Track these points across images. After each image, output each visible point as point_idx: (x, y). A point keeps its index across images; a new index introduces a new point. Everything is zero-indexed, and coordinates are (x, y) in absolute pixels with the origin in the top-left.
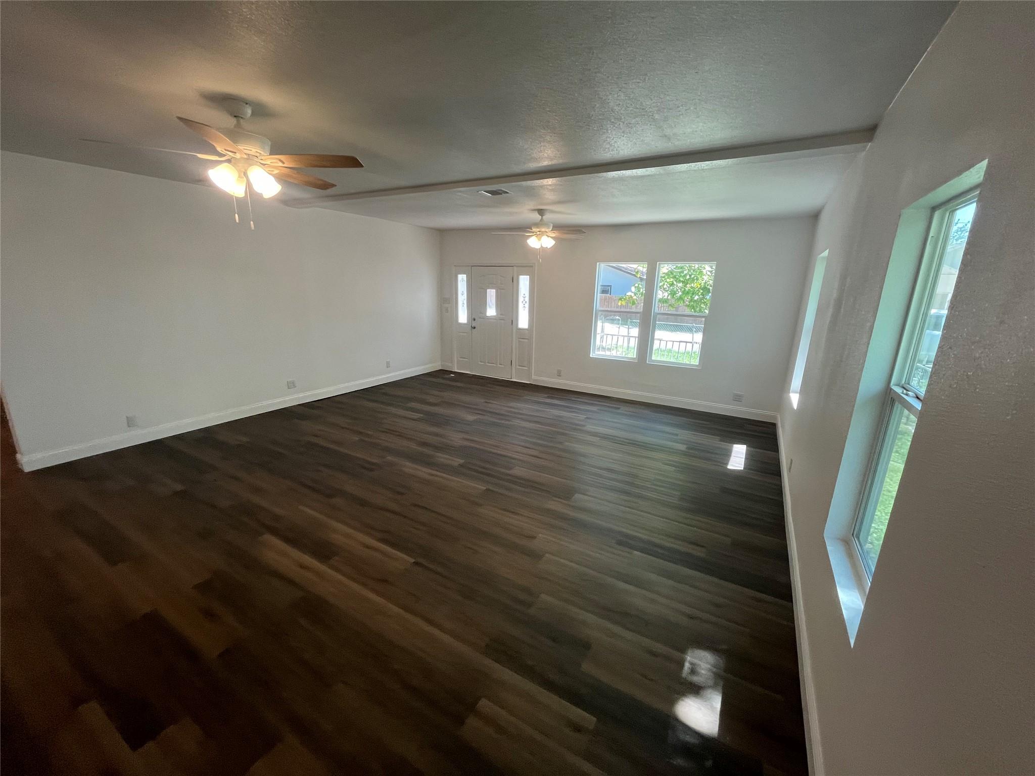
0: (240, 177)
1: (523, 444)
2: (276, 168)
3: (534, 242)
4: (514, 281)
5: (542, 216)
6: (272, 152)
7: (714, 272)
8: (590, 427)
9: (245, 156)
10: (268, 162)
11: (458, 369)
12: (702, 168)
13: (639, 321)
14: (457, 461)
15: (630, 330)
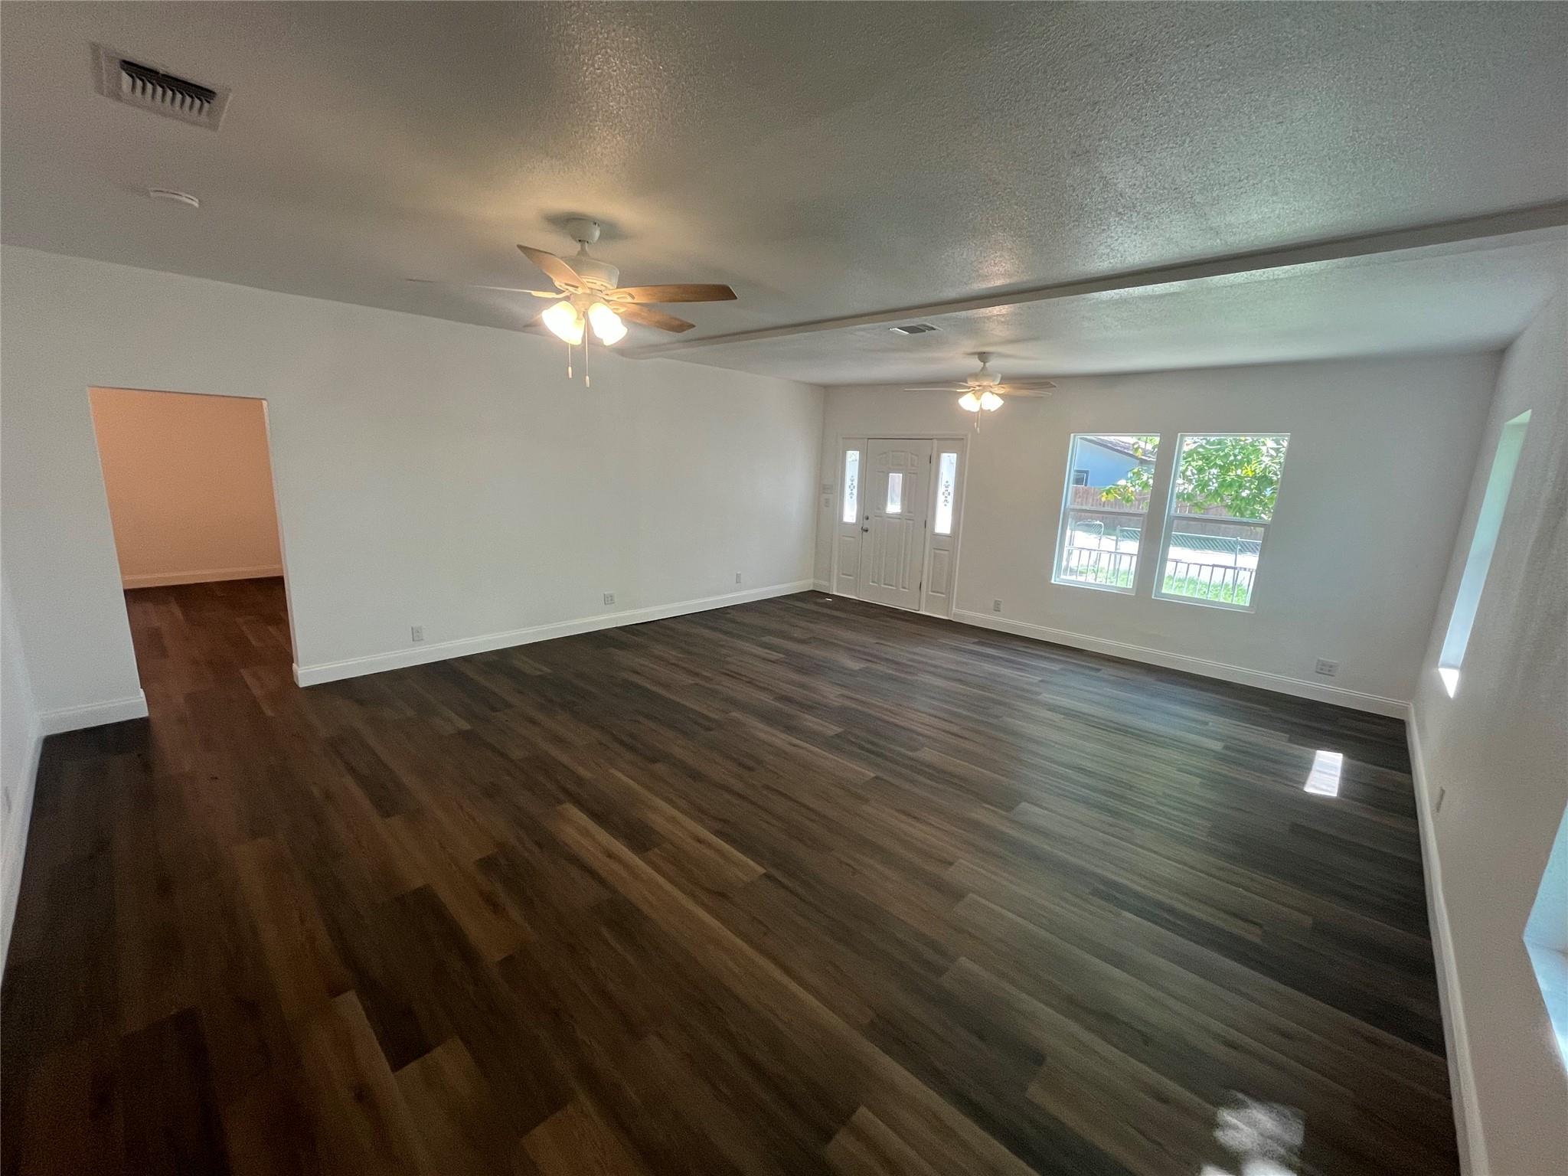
0: (578, 319)
1: (932, 712)
2: (622, 305)
3: (968, 402)
4: (933, 462)
5: (985, 363)
6: (621, 285)
7: (1283, 450)
8: (1046, 697)
9: (588, 291)
10: (614, 298)
11: (838, 592)
12: (1276, 277)
13: (1140, 530)
14: (832, 729)
15: (1119, 543)
